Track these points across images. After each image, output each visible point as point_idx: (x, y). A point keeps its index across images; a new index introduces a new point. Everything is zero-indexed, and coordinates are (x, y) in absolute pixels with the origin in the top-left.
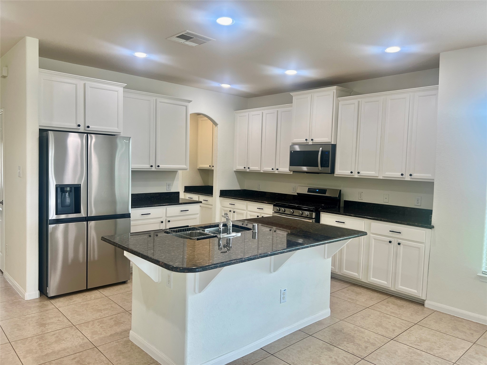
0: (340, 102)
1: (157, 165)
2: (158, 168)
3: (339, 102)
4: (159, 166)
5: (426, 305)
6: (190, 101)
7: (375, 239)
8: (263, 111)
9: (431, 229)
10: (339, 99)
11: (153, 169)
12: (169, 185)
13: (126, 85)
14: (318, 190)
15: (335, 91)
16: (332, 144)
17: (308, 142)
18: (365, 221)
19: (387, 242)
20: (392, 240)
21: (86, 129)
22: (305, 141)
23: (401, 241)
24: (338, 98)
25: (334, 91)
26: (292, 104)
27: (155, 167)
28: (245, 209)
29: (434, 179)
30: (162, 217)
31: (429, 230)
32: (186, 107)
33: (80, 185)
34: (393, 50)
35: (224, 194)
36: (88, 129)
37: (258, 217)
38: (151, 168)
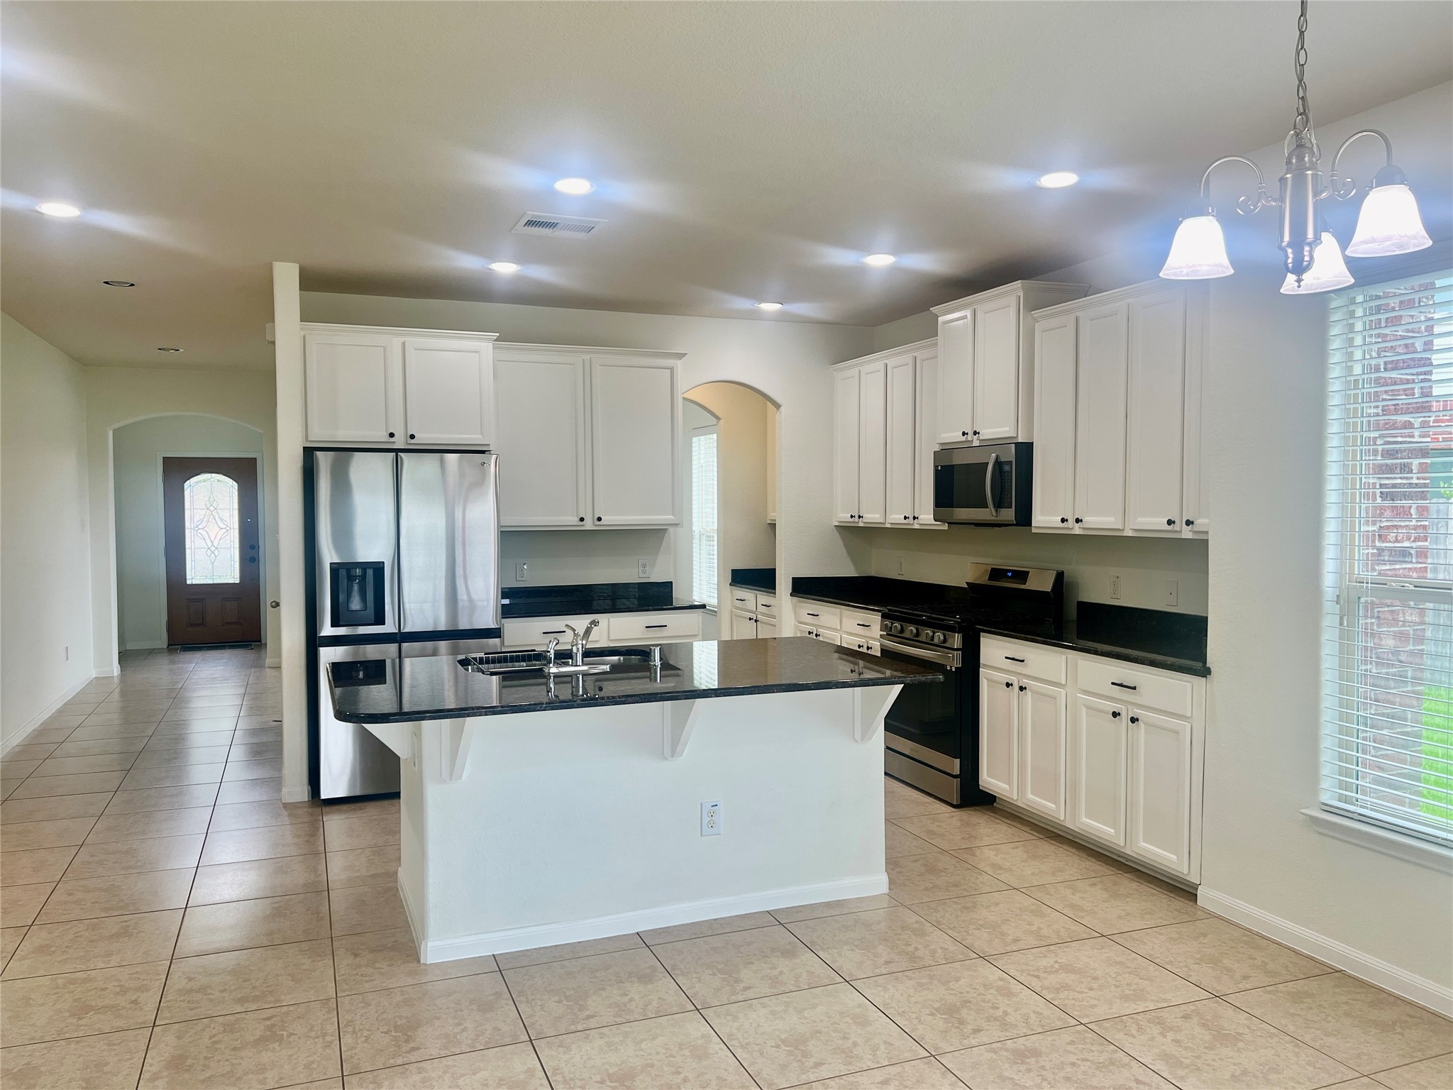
0: (1038, 322)
1: (596, 516)
2: (599, 523)
3: (1036, 324)
4: (599, 519)
5: (1201, 901)
6: (683, 355)
7: (1087, 707)
8: (886, 361)
9: (1206, 677)
10: (1035, 316)
11: (588, 525)
12: (644, 566)
13: (498, 334)
14: (1010, 574)
15: (1021, 294)
16: (1019, 441)
17: (969, 441)
18: (1069, 656)
19: (1106, 713)
20: (1122, 708)
21: (409, 442)
22: (963, 438)
23: (1140, 713)
24: (1033, 312)
25: (1019, 294)
26: (936, 338)
27: (592, 522)
28: (839, 628)
29: (1207, 532)
30: (597, 641)
31: (1198, 681)
32: (672, 369)
33: (382, 564)
34: (1059, 180)
35: (805, 588)
36: (413, 441)
37: (859, 648)
38: (581, 523)
